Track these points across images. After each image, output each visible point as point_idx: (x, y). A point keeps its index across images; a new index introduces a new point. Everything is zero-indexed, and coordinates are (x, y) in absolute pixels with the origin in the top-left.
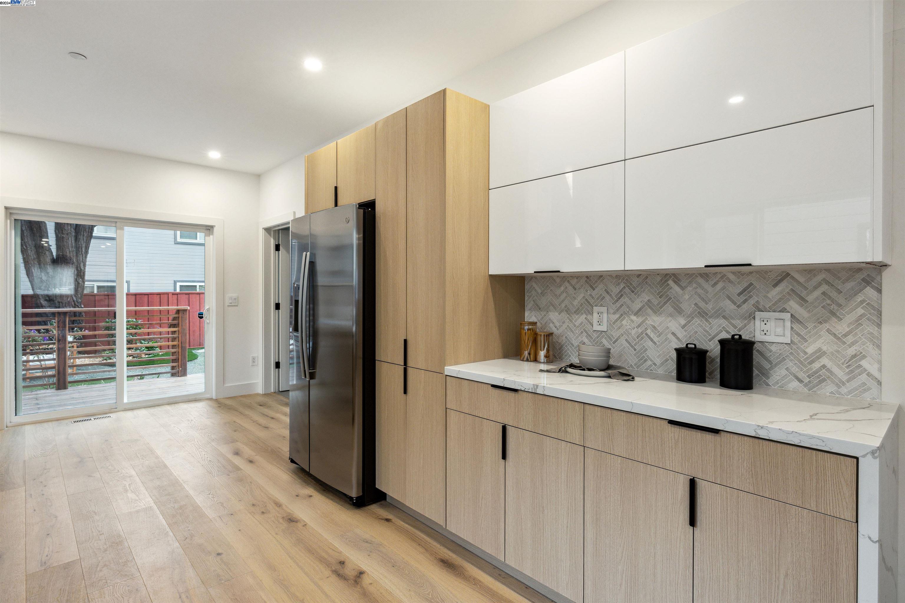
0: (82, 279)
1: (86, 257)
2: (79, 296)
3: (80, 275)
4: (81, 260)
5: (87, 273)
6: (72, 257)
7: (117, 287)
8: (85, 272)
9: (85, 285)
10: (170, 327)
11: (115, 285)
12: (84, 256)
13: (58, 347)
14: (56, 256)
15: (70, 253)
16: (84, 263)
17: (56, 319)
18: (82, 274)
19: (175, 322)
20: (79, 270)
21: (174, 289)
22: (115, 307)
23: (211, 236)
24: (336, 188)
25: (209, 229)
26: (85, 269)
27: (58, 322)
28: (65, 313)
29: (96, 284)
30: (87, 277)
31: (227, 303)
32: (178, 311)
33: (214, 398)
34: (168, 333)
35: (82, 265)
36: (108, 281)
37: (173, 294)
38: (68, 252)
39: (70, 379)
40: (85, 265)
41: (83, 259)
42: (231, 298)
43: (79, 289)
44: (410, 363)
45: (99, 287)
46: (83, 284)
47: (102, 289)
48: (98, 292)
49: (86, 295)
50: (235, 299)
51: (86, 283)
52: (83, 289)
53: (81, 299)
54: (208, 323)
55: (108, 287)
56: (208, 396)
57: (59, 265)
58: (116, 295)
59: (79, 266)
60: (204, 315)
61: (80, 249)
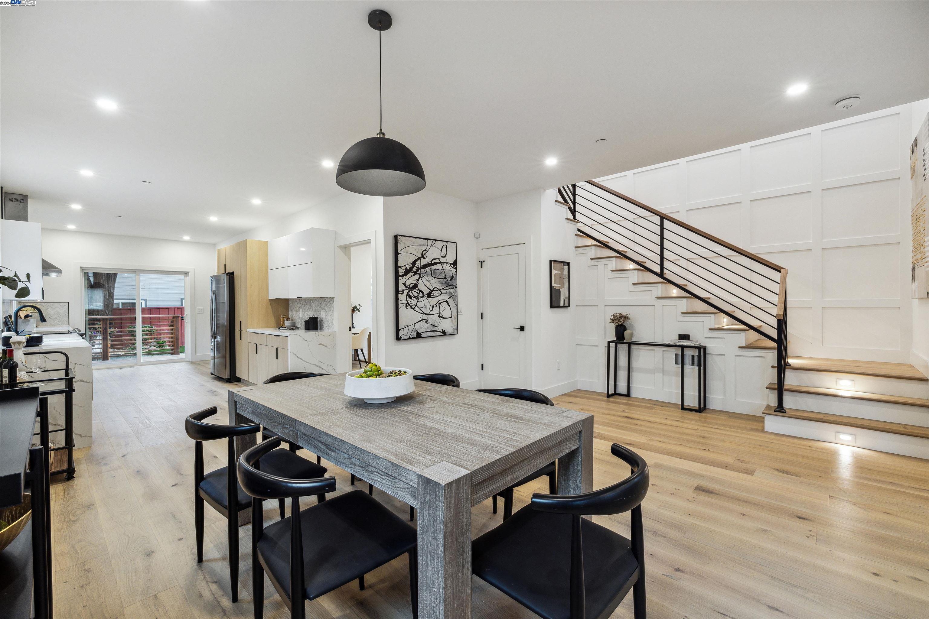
0: (112, 298)
1: (114, 284)
2: (110, 310)
3: (110, 296)
4: (111, 286)
5: (115, 294)
6: (104, 284)
7: (136, 304)
8: (114, 294)
9: (114, 303)
10: (170, 327)
11: (135, 302)
12: (113, 283)
13: (103, 337)
14: (94, 283)
15: (103, 281)
16: (113, 287)
17: (102, 322)
18: (112, 295)
19: (172, 324)
20: (110, 292)
21: (181, 304)
22: (136, 315)
23: (188, 277)
24: (225, 265)
25: (186, 274)
26: (114, 291)
27: (103, 324)
28: (106, 319)
29: (121, 302)
30: (115, 297)
31: (197, 312)
32: (174, 317)
33: (190, 361)
34: (169, 330)
35: (112, 289)
36: (130, 299)
37: (178, 308)
38: (102, 281)
39: (110, 354)
40: (113, 289)
41: (112, 285)
42: (199, 309)
43: (110, 305)
44: (242, 330)
45: (123, 304)
46: (112, 302)
47: (125, 305)
48: (122, 307)
49: (115, 309)
50: (202, 310)
51: (115, 301)
52: (113, 305)
53: (111, 312)
54: (186, 322)
55: (130, 303)
56: (187, 360)
57: (96, 289)
58: (136, 309)
59: (109, 290)
60: (184, 318)
61: (110, 278)
